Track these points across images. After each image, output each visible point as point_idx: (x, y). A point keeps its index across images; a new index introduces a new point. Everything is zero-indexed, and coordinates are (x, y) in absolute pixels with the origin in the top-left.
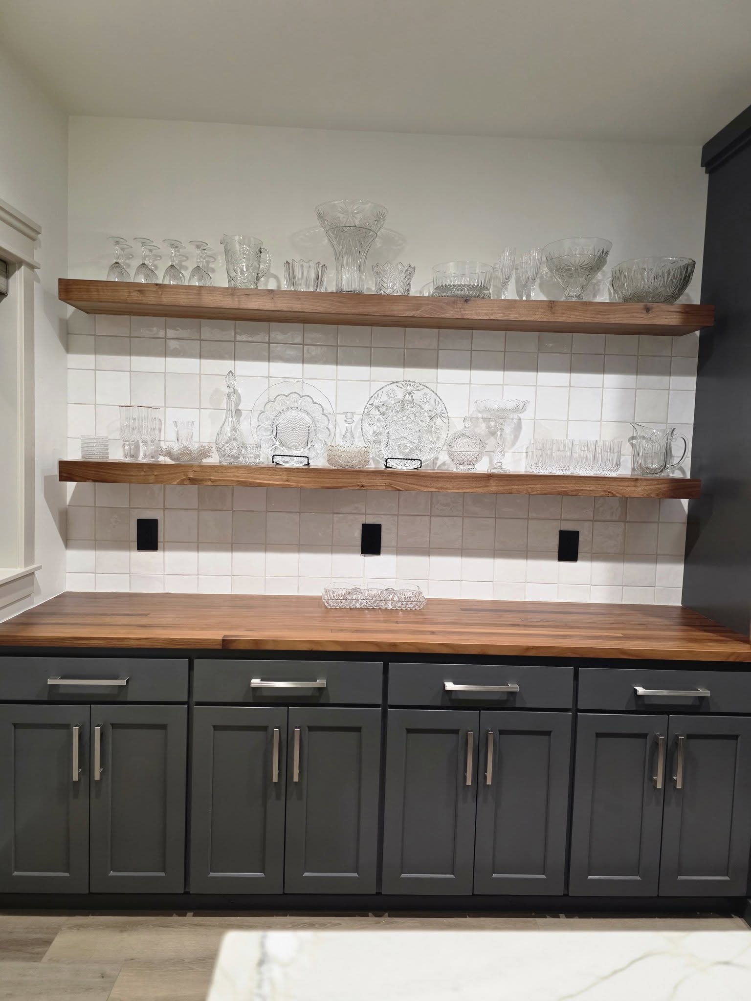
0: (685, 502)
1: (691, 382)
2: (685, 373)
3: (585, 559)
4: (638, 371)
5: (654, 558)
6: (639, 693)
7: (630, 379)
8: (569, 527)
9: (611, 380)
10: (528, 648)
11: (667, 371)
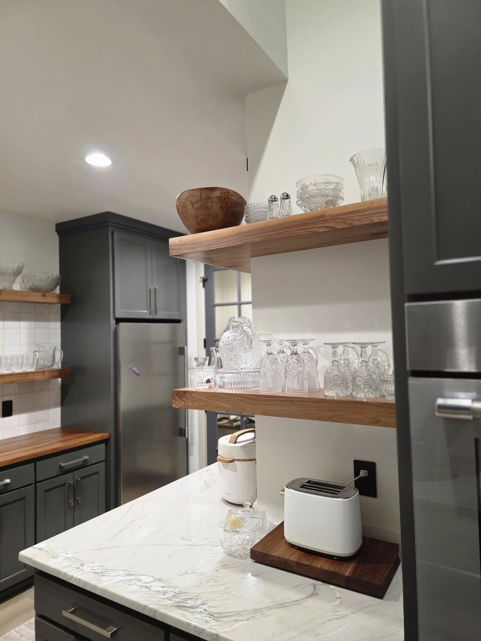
0: (60, 380)
1: (58, 325)
2: (56, 321)
3: (16, 414)
4: (35, 319)
5: (47, 407)
6: (62, 466)
7: (32, 324)
8: (7, 399)
9: (24, 325)
10: (14, 460)
11: (48, 320)
